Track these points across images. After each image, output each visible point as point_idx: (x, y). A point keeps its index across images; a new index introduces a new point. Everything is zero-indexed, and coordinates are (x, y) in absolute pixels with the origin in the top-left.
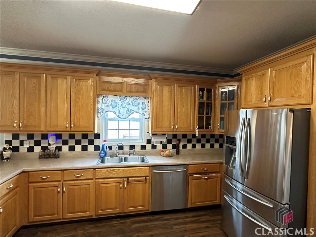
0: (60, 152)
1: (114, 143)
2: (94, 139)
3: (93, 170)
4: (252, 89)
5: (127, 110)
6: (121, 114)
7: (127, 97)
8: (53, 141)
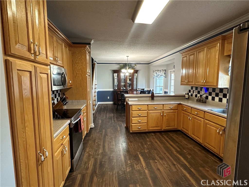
0: (207, 100)
2: (227, 93)
3: (204, 112)
8: (203, 92)
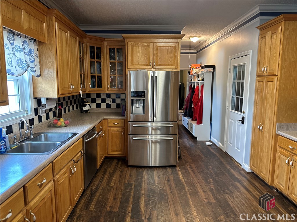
1: (13, 120)
4: (139, 54)
5: (18, 60)
6: (14, 67)
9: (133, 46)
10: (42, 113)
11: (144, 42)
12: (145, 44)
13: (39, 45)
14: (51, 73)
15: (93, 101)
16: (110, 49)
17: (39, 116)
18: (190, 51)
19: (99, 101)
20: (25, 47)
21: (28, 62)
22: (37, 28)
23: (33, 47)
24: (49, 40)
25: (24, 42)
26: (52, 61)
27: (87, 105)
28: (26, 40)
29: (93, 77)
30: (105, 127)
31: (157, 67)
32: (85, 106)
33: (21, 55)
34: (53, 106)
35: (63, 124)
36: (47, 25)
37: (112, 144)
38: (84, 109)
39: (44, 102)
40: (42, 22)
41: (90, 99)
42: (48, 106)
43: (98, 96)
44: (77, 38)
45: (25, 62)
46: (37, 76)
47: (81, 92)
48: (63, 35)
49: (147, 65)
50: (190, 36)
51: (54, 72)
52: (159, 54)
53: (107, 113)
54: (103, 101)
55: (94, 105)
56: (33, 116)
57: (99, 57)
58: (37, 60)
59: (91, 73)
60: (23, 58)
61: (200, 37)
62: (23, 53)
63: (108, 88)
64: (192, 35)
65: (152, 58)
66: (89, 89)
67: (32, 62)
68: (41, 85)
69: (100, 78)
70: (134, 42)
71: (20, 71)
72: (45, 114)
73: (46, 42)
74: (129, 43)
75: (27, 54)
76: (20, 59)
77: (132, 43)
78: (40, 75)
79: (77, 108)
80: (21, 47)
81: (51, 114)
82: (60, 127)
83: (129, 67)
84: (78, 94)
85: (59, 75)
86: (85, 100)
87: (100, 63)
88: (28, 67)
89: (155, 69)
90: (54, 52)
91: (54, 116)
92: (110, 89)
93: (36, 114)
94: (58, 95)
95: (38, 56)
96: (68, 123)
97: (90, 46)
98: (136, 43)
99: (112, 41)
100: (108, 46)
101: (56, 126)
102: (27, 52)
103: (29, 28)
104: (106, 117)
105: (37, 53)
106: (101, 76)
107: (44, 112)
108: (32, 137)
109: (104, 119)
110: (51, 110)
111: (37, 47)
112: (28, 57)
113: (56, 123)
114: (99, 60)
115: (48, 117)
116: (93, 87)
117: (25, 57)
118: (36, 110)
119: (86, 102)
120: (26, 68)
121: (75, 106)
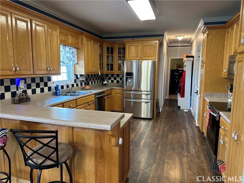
1: (64, 83)
2: (47, 81)
3: (75, 100)
4: (133, 51)
5: (67, 57)
6: (65, 60)
7: (66, 46)
9: (129, 46)
10: (78, 82)
11: (136, 44)
12: (136, 45)
13: (77, 49)
14: (82, 62)
15: (110, 79)
16: (119, 48)
17: (77, 83)
18: (179, 45)
19: (113, 79)
20: (70, 51)
21: (72, 57)
22: (75, 42)
23: (75, 50)
24: (81, 47)
25: (70, 48)
26: (82, 57)
27: (106, 81)
28: (71, 47)
29: (108, 65)
30: (113, 94)
31: (143, 58)
32: (105, 81)
33: (68, 55)
34: (84, 79)
35: (88, 89)
36: (81, 39)
37: (117, 103)
38: (104, 83)
39: (79, 76)
40: (78, 38)
41: (108, 78)
42: (81, 78)
43: (112, 75)
44: (99, 43)
45: (70, 58)
46: (76, 64)
47: (100, 72)
48: (89, 43)
49: (137, 57)
50: (177, 36)
51: (83, 62)
52: (144, 50)
53: (117, 86)
54: (115, 79)
55: (110, 81)
56: (73, 83)
57: (112, 53)
58: (76, 56)
59: (107, 62)
60: (69, 56)
61: (184, 36)
62: (69, 54)
63: (117, 71)
64: (178, 35)
65: (140, 53)
66: (105, 71)
67: (73, 57)
68: (78, 68)
69: (112, 65)
70: (130, 44)
71: (68, 62)
72: (80, 83)
73: (80, 48)
74: (127, 44)
75: (71, 54)
76: (68, 56)
77: (129, 44)
78: (77, 63)
79: (100, 82)
80: (69, 51)
81: (83, 83)
82: (87, 90)
83: (127, 59)
84: (98, 73)
85: (86, 63)
86: (105, 78)
87: (112, 56)
88: (71, 60)
89: (142, 59)
90: (83, 53)
91: (85, 84)
92: (118, 72)
93: (75, 82)
94: (85, 73)
95: (77, 54)
96: (90, 88)
97: (107, 47)
98: (131, 45)
99: (120, 43)
100: (117, 47)
101: (85, 89)
102: (71, 53)
103: (72, 42)
104: (113, 88)
105: (76, 53)
106: (113, 64)
107: (80, 82)
108: (72, 92)
109: (112, 89)
110: (83, 81)
111: (76, 50)
112: (72, 55)
113: (85, 88)
114: (112, 55)
115: (81, 85)
116: (108, 70)
117: (70, 55)
118: (75, 81)
119: (105, 79)
120: (70, 60)
121: (99, 81)
